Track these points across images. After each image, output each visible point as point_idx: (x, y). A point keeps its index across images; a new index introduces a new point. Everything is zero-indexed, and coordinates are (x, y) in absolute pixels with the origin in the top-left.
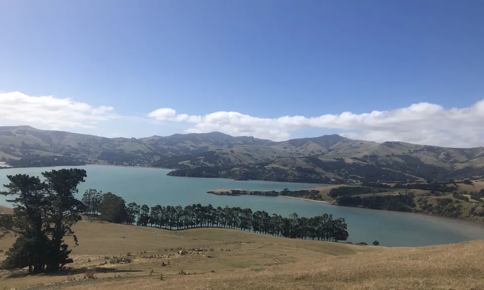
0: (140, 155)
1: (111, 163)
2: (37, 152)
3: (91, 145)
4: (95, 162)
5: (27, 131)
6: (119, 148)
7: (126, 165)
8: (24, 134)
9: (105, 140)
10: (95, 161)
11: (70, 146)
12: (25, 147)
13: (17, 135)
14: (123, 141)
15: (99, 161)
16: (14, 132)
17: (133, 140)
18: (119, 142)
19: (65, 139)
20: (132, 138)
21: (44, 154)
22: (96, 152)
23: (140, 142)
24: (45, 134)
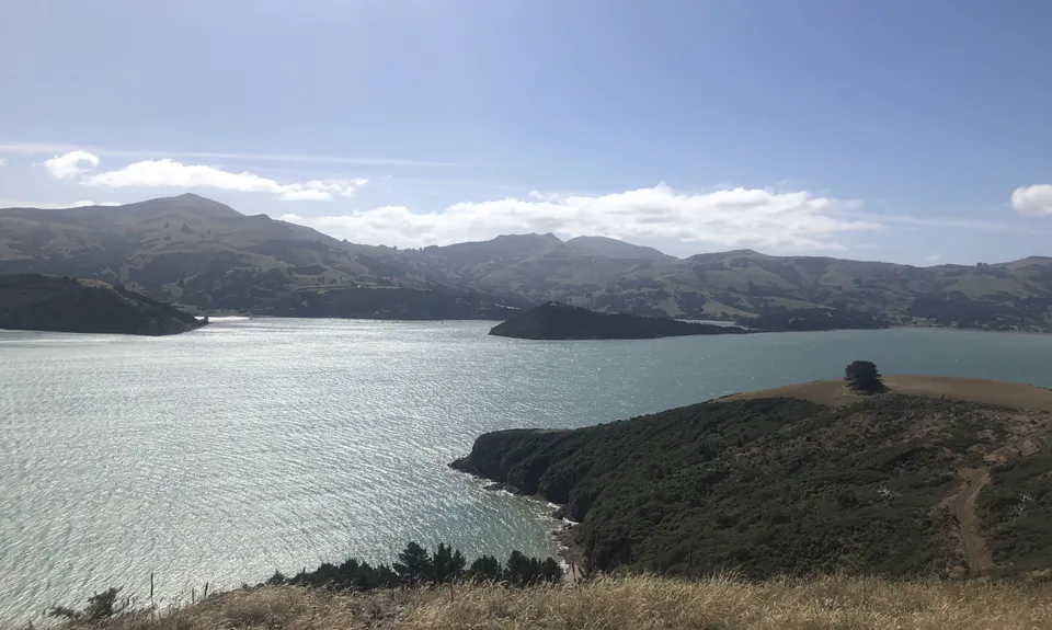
0: (1010, 304)
1: (944, 322)
2: (780, 301)
3: (883, 284)
4: (905, 322)
5: (750, 260)
6: (950, 289)
7: (986, 329)
8: (746, 266)
9: (911, 272)
10: (903, 320)
11: (840, 288)
12: (754, 291)
13: (734, 269)
14: (954, 272)
15: (914, 319)
16: (727, 262)
17: (982, 270)
18: (948, 274)
19: (826, 272)
20: (979, 264)
21: (793, 305)
22: (899, 299)
23: (1000, 271)
24: (785, 264)
